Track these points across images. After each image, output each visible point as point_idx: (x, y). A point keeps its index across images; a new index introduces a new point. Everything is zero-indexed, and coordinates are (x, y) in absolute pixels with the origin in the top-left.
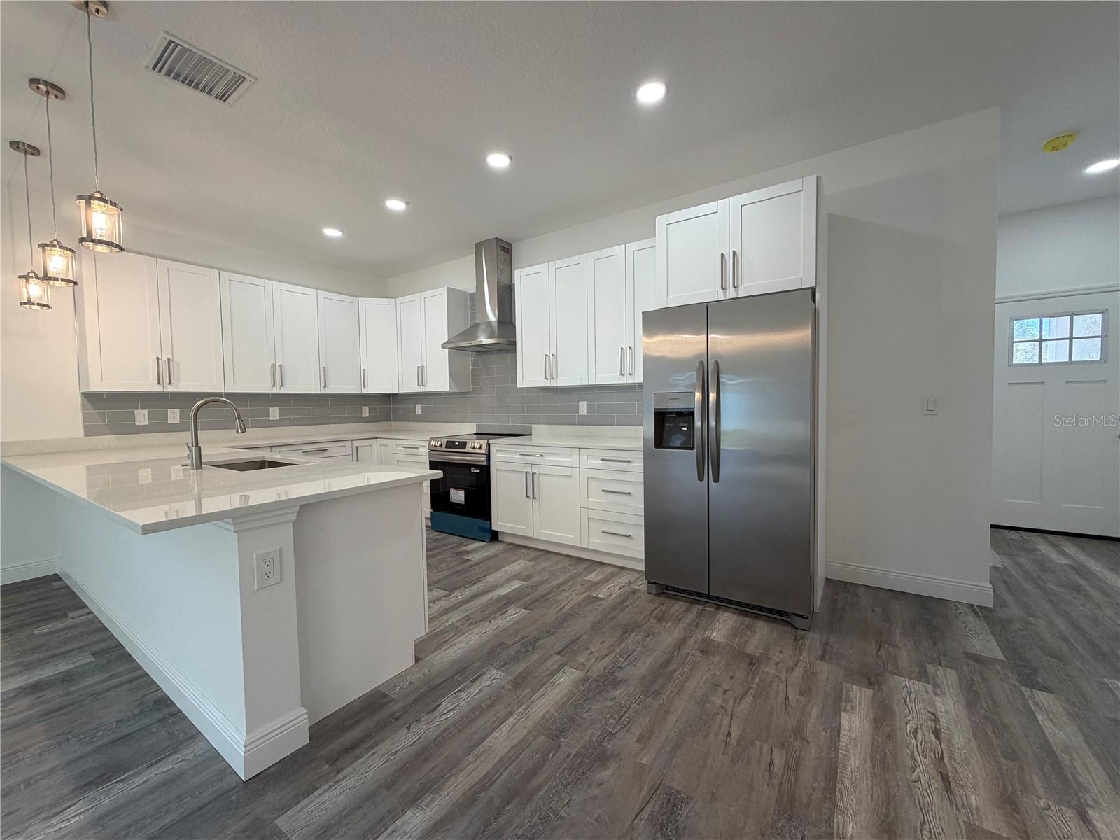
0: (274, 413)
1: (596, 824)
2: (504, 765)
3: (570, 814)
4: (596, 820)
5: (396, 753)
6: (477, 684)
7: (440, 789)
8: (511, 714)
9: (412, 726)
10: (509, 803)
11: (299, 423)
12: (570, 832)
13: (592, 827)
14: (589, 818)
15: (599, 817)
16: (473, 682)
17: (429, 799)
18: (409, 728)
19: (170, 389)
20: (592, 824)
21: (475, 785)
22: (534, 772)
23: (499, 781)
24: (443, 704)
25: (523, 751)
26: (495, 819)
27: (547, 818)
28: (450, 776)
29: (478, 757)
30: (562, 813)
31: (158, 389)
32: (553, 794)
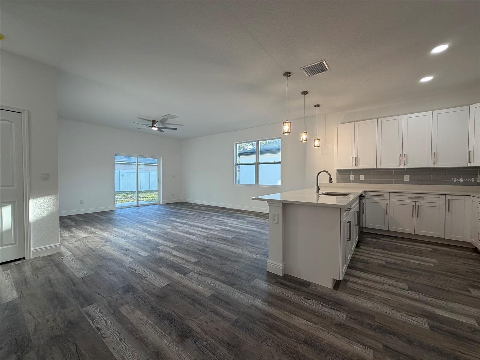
0: (407, 178)
1: (260, 356)
2: (284, 323)
3: (264, 346)
4: (262, 356)
5: (283, 293)
6: (330, 310)
7: (270, 306)
8: (316, 324)
9: (296, 295)
10: (267, 325)
11: (421, 183)
12: (255, 345)
13: (258, 354)
14: (262, 353)
15: (263, 357)
16: (331, 308)
17: (266, 304)
18: (295, 294)
19: (356, 168)
20: (259, 354)
21: (273, 315)
22: (283, 333)
23: (277, 322)
24: (311, 301)
25: (294, 329)
26: (260, 322)
27: (261, 338)
28: (276, 308)
29: (287, 314)
30: (264, 343)
31: (352, 168)
32: (273, 340)
